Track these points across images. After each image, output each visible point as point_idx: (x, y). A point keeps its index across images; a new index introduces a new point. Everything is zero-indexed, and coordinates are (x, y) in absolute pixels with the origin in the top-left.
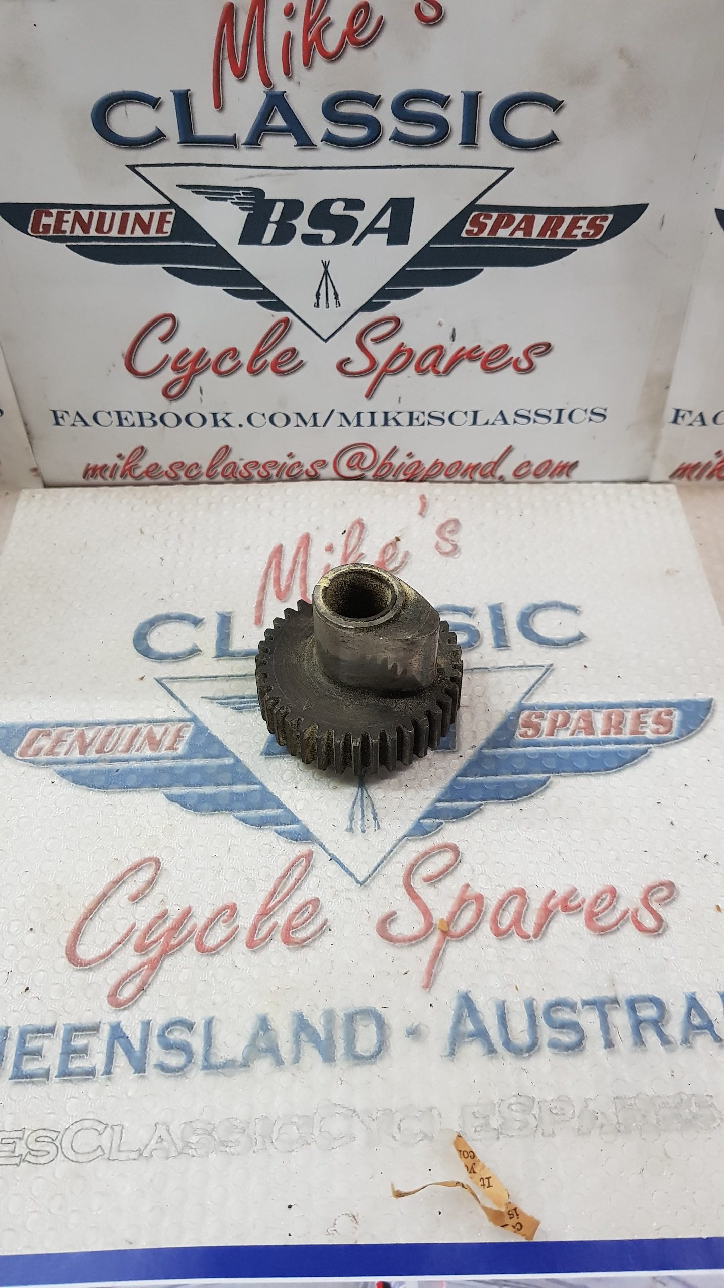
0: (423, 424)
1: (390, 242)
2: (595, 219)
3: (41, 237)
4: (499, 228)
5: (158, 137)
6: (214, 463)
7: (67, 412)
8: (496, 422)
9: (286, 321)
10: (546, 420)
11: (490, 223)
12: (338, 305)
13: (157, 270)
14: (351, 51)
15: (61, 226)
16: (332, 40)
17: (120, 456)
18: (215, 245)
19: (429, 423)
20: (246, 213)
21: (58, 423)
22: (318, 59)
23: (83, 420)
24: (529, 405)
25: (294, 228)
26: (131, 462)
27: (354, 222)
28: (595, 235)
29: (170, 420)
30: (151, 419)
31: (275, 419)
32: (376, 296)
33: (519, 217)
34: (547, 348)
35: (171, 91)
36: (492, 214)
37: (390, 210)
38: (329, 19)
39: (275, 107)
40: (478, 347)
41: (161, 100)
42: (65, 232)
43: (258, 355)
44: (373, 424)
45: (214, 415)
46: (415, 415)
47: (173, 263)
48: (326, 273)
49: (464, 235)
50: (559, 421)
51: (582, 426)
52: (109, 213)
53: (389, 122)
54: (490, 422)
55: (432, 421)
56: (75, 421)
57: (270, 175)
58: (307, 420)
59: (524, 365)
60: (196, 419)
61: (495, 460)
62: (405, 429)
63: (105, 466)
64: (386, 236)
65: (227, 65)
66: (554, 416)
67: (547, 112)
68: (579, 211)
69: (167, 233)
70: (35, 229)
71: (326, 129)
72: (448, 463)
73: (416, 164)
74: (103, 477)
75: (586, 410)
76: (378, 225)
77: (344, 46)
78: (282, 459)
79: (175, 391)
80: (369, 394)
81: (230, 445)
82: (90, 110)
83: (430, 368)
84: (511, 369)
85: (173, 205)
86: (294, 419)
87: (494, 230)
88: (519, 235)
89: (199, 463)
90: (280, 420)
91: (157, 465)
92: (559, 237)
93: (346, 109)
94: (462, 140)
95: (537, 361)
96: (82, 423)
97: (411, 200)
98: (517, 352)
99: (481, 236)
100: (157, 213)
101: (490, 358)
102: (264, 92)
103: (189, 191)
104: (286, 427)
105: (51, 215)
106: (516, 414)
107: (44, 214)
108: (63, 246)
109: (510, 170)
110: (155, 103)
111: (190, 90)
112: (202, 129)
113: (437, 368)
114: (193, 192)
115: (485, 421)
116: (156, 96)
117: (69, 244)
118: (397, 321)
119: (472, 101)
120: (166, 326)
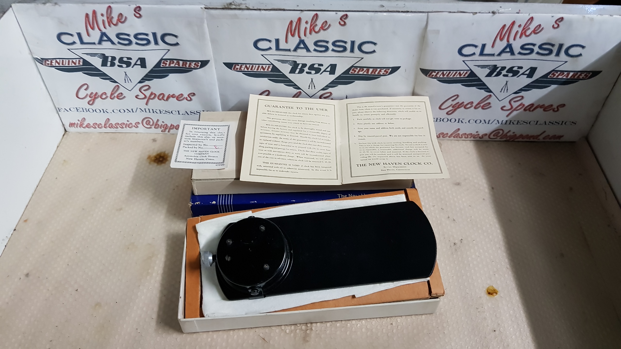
1: (330, 74)
3: (235, 71)
5: (270, 48)
9: (300, 92)
11: (357, 70)
12: (315, 89)
13: (266, 79)
14: (322, 31)
15: (241, 68)
16: (317, 29)
18: (282, 74)
20: (291, 67)
22: (313, 32)
25: (304, 70)
27: (320, 69)
28: (387, 73)
33: (365, 69)
35: (274, 39)
36: (358, 68)
37: (330, 67)
38: (316, 24)
39: (301, 43)
42: (242, 70)
47: (270, 78)
48: (312, 81)
52: (254, 66)
53: (331, 47)
57: (299, 58)
64: (329, 73)
67: (372, 45)
68: (381, 68)
70: (234, 69)
71: (314, 48)
73: (338, 56)
76: (327, 70)
77: (320, 30)
82: (253, 42)
85: (272, 64)
87: (358, 72)
88: (365, 73)
93: (320, 44)
94: (350, 51)
97: (336, 64)
102: (299, 40)
103: (277, 61)
105: (239, 65)
108: (241, 73)
109: (362, 58)
110: (270, 41)
111: (279, 39)
112: (281, 47)
116: (270, 39)
117: (243, 72)
118: (331, 93)
119: (353, 43)
120: (267, 93)
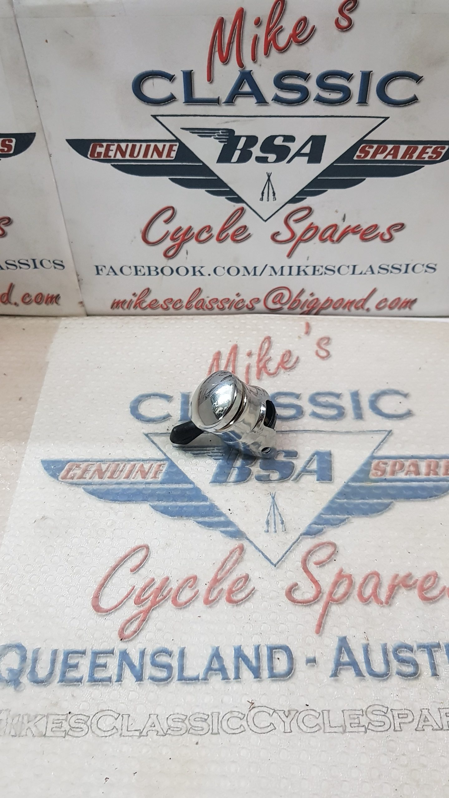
0: (321, 274)
1: (309, 162)
2: (437, 148)
3: (95, 160)
4: (377, 154)
5: (171, 99)
6: (191, 299)
7: (105, 266)
8: (367, 273)
9: (242, 209)
10: (398, 271)
11: (372, 151)
12: (274, 200)
13: (165, 180)
14: (294, 47)
15: (108, 153)
16: (282, 40)
17: (134, 294)
18: (201, 164)
19: (325, 273)
20: (222, 144)
21: (98, 273)
22: (274, 51)
23: (114, 271)
24: (388, 262)
25: (252, 153)
26: (141, 298)
27: (288, 149)
28: (436, 157)
29: (167, 271)
30: (155, 270)
31: (231, 271)
32: (298, 194)
33: (390, 147)
34: (402, 226)
35: (181, 71)
36: (373, 145)
37: (310, 143)
38: (282, 27)
39: (245, 80)
40: (359, 226)
41: (175, 76)
42: (110, 157)
43: (223, 230)
44: (290, 274)
45: (194, 268)
46: (317, 269)
47: (176, 175)
48: (269, 180)
49: (355, 158)
50: (406, 272)
51: (421, 276)
52: (138, 145)
53: (314, 89)
54: (363, 273)
55: (327, 272)
56: (109, 272)
57: (239, 121)
58: (250, 271)
59: (387, 237)
60: (182, 271)
61: (365, 297)
62: (310, 278)
63: (125, 300)
64: (306, 158)
65: (217, 55)
66: (403, 269)
67: (411, 84)
68: (427, 143)
69: (173, 157)
70: (92, 155)
71: (275, 93)
72: (335, 299)
73: (329, 115)
74: (123, 308)
75: (423, 265)
76: (303, 152)
77: (290, 43)
78: (233, 297)
79: (171, 253)
80: (289, 255)
81: (202, 288)
82: (132, 82)
83: (328, 238)
84: (378, 239)
85: (177, 140)
86: (242, 270)
87: (374, 155)
88: (390, 158)
89: (182, 299)
90: (233, 271)
91: (156, 300)
92: (414, 158)
93: (288, 81)
94: (359, 100)
95: (395, 234)
96: (113, 273)
97: (326, 136)
98: (383, 229)
99: (366, 159)
100: (168, 145)
101: (366, 233)
102: (240, 72)
103: (188, 132)
104: (237, 276)
105: (102, 146)
106: (380, 268)
107: (98, 146)
108: (109, 164)
109: (387, 118)
110: (171, 78)
111: (192, 70)
112: (198, 93)
113: (332, 238)
114: (190, 132)
115: (360, 272)
116: (172, 74)
118: (310, 210)
119: (366, 77)
120: (169, 213)
